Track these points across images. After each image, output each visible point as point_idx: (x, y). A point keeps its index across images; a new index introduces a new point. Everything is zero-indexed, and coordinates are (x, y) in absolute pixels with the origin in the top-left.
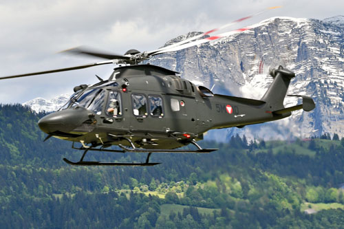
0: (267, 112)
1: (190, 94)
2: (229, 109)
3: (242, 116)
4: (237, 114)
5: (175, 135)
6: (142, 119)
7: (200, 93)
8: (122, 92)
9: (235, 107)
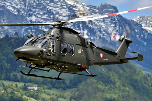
0: (118, 59)
1: (86, 45)
2: (101, 55)
3: (107, 59)
4: (105, 58)
5: (78, 66)
6: (65, 56)
7: (90, 46)
8: (57, 41)
9: (104, 54)
